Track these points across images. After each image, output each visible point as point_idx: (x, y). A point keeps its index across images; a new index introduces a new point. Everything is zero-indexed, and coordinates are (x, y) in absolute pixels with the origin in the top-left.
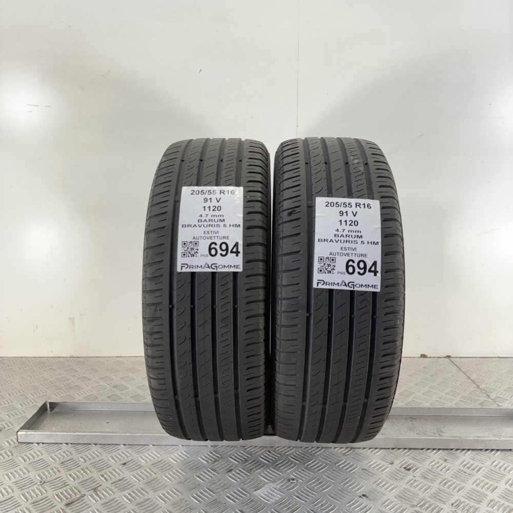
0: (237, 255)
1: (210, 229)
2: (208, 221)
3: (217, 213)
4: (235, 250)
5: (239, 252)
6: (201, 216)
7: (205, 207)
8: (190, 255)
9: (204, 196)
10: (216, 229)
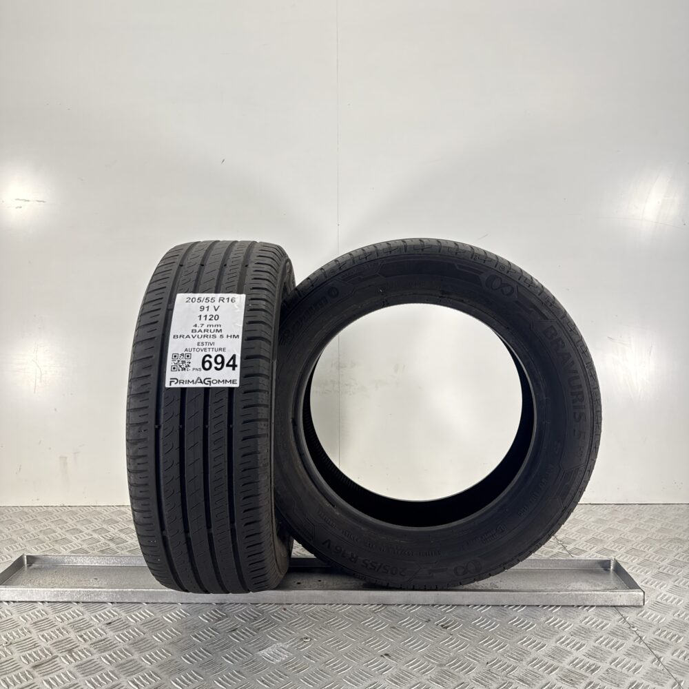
0: (234, 369)
1: (205, 340)
2: (203, 331)
3: (214, 322)
4: (231, 363)
5: (236, 366)
6: (196, 326)
7: (200, 316)
8: (180, 369)
9: (201, 304)
10: (211, 340)
